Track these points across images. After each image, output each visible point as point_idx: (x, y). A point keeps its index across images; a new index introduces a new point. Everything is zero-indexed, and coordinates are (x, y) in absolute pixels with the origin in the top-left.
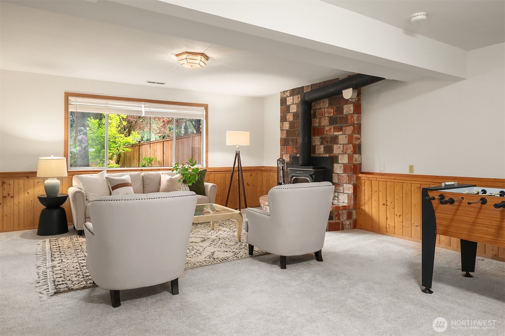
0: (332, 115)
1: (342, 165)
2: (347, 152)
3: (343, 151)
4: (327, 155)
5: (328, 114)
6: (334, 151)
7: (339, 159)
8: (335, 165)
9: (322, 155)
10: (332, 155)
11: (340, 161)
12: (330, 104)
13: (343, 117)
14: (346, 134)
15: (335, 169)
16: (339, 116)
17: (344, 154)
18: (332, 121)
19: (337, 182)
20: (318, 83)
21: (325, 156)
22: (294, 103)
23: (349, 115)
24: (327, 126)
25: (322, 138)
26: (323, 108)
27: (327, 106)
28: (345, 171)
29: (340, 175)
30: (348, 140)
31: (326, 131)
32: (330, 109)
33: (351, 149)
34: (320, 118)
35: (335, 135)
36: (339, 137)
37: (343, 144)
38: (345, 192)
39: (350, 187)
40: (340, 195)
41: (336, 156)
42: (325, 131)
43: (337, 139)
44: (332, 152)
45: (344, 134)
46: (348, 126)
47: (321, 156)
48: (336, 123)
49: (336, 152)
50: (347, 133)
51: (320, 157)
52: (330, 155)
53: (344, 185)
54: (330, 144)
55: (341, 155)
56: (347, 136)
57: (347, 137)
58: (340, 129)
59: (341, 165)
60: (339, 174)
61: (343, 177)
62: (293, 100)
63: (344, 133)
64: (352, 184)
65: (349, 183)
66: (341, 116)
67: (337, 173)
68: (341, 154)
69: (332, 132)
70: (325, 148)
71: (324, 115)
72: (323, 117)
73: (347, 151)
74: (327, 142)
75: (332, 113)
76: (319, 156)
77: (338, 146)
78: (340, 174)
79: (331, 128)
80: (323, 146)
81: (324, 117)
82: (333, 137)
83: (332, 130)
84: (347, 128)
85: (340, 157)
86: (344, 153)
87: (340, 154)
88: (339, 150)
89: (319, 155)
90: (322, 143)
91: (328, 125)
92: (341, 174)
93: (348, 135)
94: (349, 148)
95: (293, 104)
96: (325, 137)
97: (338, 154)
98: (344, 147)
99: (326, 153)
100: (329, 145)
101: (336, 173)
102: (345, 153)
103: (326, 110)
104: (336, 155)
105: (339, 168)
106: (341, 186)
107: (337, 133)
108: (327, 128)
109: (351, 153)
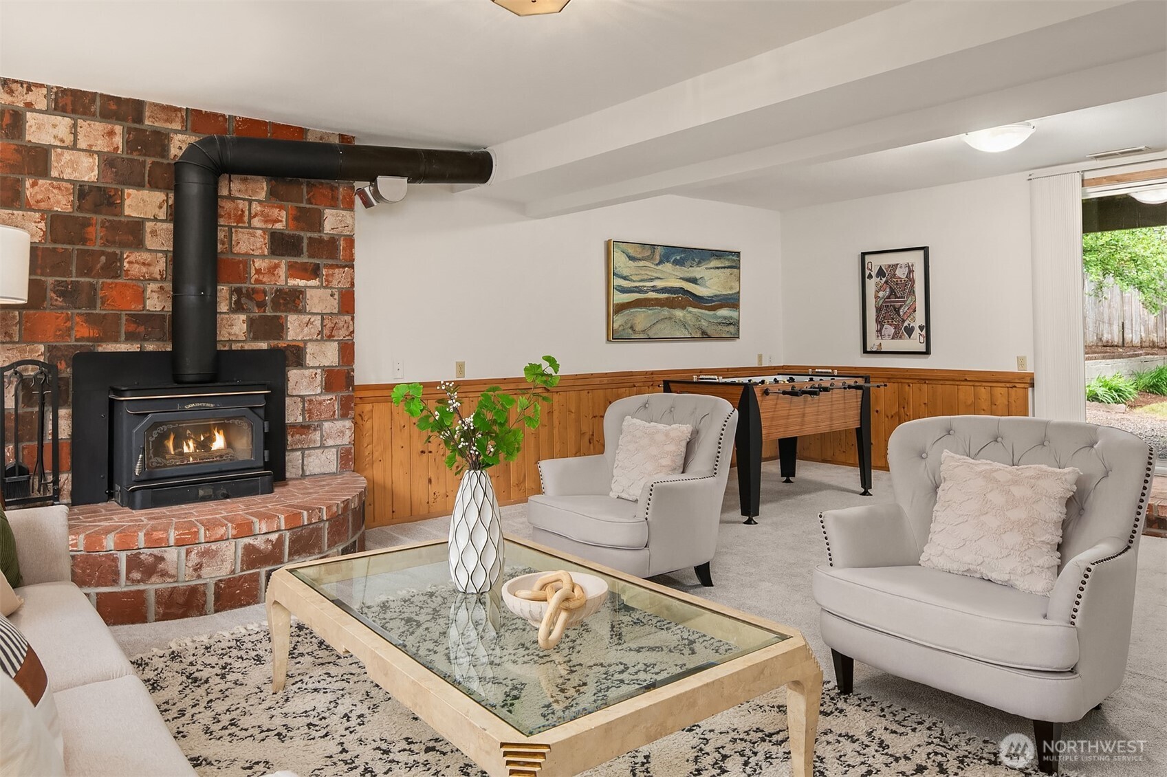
0: (279, 226)
1: (319, 371)
2: (334, 336)
3: (320, 333)
4: (263, 345)
5: (266, 222)
6: (287, 332)
7: (308, 356)
8: (293, 374)
9: (240, 345)
10: (282, 344)
11: (309, 360)
12: (272, 193)
13: (320, 241)
14: (331, 288)
15: (291, 385)
16: (309, 234)
17: (326, 340)
18: (281, 244)
19: (300, 419)
20: (223, 116)
21: (250, 348)
22: (82, 144)
23: (342, 239)
24: (262, 256)
25: (238, 291)
26: (244, 199)
27: (262, 195)
28: (328, 387)
29: (310, 401)
30: (339, 303)
31: (258, 271)
32: (277, 207)
33: (348, 327)
34: (230, 228)
35: (294, 286)
36: (309, 293)
37: (322, 315)
38: (330, 442)
39: (344, 426)
40: (309, 456)
41: (298, 346)
42: (253, 271)
43: (298, 298)
44: (282, 337)
45: (326, 287)
46: (338, 266)
47: (234, 348)
48: (299, 253)
49: (298, 335)
50: (334, 283)
51: (231, 351)
52: (273, 343)
53: (326, 425)
54: (275, 311)
55: (316, 343)
56: (337, 294)
57: (336, 297)
58: (315, 272)
59: (314, 371)
60: (307, 398)
61: (320, 403)
62: (75, 135)
63: (327, 285)
64: (350, 419)
65: (344, 416)
66: (316, 235)
67: (299, 396)
68: (317, 340)
69: (283, 277)
70: (251, 323)
71: (249, 222)
72: (242, 228)
73: (335, 332)
74: (261, 305)
75: (281, 221)
76: (227, 348)
77: (305, 318)
78: (313, 398)
79: (276, 266)
80: (243, 317)
81: (250, 227)
82: (286, 293)
83: (282, 271)
84: (337, 271)
85: (310, 348)
86: (326, 336)
87: (310, 340)
88: (306, 329)
89: (225, 346)
90: (238, 308)
91: (266, 253)
92: (316, 395)
93: (341, 291)
94: (341, 324)
95: (74, 147)
96: (253, 289)
97: (305, 342)
98: (326, 322)
99: (256, 338)
100: (269, 314)
101: (296, 396)
102: (330, 338)
103: (256, 207)
104: (297, 344)
105: (305, 382)
106: (315, 430)
107: (302, 283)
108: (259, 264)
109: (347, 338)
